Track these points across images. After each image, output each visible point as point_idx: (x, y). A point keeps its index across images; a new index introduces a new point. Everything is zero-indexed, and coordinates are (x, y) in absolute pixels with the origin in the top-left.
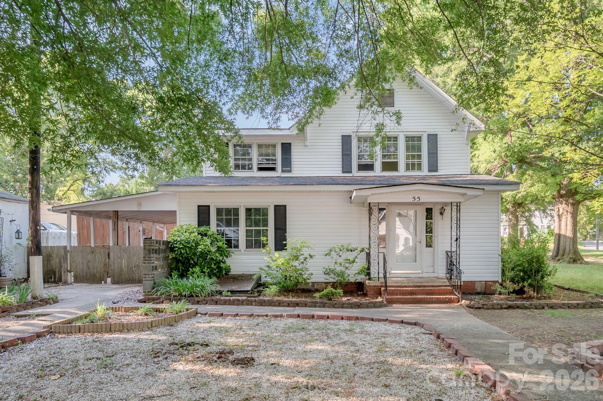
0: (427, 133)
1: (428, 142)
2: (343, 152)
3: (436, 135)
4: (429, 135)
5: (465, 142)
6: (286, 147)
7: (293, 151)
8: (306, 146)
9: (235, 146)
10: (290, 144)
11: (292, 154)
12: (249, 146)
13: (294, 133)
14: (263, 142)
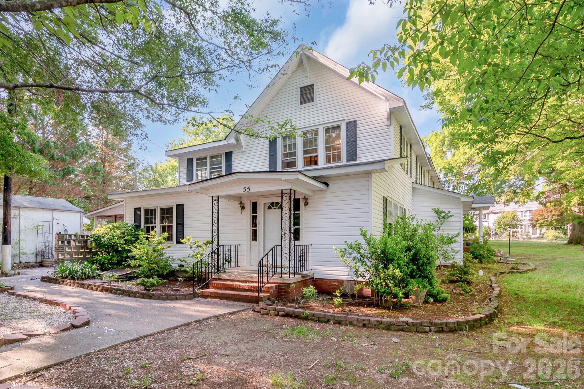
0: (346, 121)
1: (347, 131)
2: (270, 153)
3: (355, 121)
4: (348, 123)
5: (387, 124)
6: (229, 155)
7: (233, 158)
8: (243, 152)
9: (197, 160)
10: (232, 152)
11: (233, 160)
12: (206, 158)
13: (229, 142)
14: (214, 153)
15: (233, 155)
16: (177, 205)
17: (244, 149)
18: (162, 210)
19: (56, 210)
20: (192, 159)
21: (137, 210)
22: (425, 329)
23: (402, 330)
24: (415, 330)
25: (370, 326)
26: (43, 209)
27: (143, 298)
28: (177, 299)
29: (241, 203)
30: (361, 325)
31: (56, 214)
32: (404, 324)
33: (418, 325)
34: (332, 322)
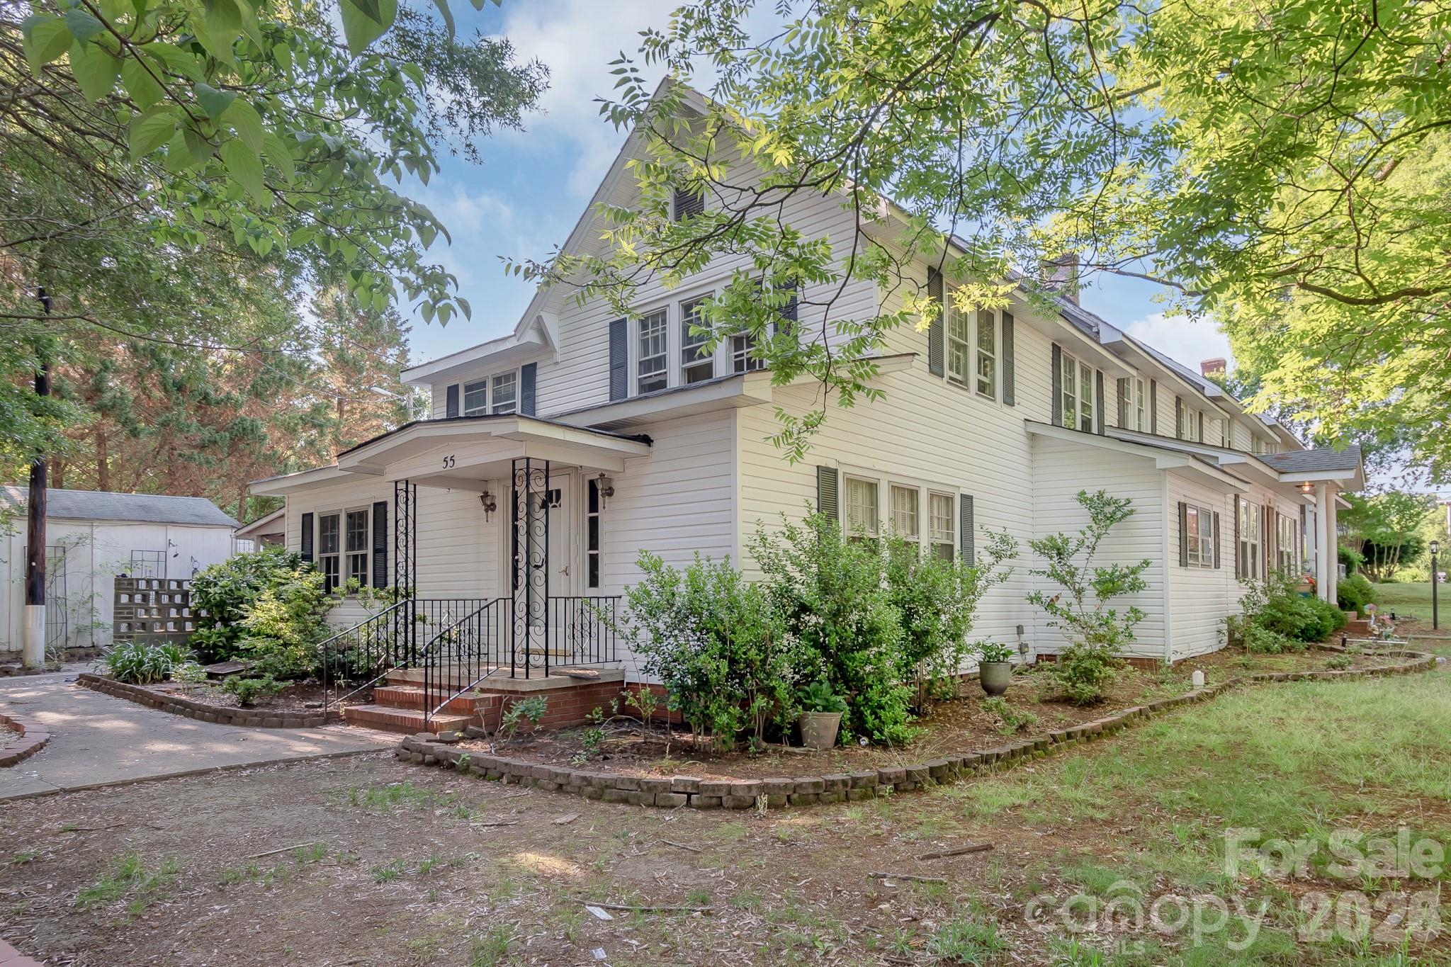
2: (611, 361)
6: (529, 372)
7: (538, 379)
8: (557, 363)
9: (468, 388)
10: (534, 365)
11: (538, 385)
12: (483, 384)
13: (523, 341)
14: (499, 370)
15: (538, 372)
16: (375, 505)
17: (559, 358)
18: (350, 516)
19: (173, 523)
20: (456, 387)
21: (307, 518)
22: (672, 798)
23: (625, 801)
24: (651, 801)
25: (569, 789)
26: (144, 522)
27: (216, 721)
28: (281, 725)
29: (485, 496)
30: (552, 786)
31: (174, 533)
32: (634, 787)
33: (660, 789)
34: (505, 780)
